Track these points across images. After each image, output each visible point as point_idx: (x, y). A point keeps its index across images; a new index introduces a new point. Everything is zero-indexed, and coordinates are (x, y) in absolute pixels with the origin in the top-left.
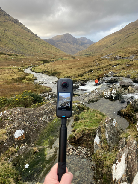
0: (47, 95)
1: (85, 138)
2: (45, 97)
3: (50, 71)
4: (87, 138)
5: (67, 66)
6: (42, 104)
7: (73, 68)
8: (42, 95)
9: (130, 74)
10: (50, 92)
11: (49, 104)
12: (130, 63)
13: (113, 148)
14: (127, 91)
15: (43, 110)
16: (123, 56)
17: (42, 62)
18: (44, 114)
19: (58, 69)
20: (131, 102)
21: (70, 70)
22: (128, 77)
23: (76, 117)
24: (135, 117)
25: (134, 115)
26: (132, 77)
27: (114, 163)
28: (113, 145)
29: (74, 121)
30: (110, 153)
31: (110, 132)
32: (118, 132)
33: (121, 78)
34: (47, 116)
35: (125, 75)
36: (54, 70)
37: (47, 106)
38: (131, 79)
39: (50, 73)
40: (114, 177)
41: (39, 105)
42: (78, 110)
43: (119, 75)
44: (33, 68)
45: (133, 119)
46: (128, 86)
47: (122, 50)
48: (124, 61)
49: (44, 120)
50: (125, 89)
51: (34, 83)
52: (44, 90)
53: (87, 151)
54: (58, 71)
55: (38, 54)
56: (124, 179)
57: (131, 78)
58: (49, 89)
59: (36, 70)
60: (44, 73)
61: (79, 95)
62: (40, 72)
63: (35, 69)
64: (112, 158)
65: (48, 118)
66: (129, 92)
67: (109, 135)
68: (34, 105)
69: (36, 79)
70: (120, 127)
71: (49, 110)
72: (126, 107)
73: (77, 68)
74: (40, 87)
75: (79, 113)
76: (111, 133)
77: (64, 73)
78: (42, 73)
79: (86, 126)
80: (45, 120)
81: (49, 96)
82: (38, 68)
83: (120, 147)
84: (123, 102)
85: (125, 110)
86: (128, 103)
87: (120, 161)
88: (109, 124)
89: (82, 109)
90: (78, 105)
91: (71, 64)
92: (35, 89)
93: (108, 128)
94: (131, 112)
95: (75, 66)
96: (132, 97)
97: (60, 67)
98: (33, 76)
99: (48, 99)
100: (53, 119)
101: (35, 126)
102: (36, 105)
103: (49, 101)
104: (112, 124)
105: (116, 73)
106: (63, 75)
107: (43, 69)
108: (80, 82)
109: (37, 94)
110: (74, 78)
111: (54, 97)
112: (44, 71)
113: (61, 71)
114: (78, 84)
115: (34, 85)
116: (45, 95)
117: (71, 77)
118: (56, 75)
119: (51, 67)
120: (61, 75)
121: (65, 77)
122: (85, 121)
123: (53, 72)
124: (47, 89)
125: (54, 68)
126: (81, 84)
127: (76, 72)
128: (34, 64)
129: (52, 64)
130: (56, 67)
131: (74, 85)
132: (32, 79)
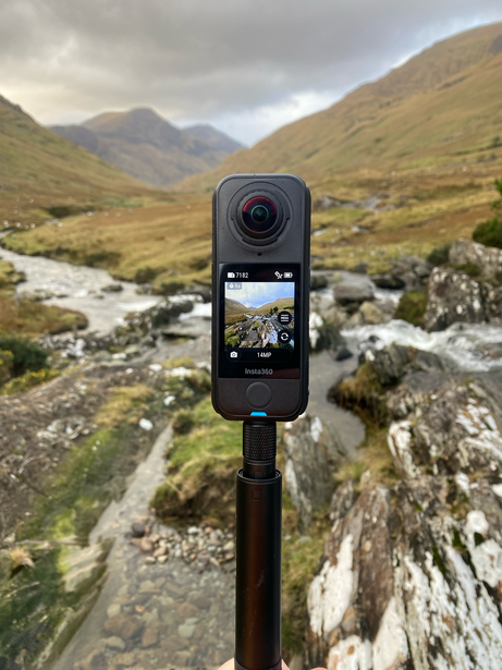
0: (68, 342)
1: (213, 493)
2: (59, 348)
3: (78, 248)
4: (223, 493)
5: (144, 232)
6: (47, 379)
7: (168, 239)
8: (48, 342)
9: (365, 260)
10: (82, 327)
11: (75, 376)
12: (367, 221)
13: (314, 519)
14: (356, 318)
15: (50, 399)
16: (343, 198)
17: (44, 215)
18: (55, 416)
19: (110, 240)
20: (370, 356)
21: (156, 247)
22: (360, 270)
23: (181, 418)
24: (386, 408)
25: (381, 398)
26: (373, 271)
27: (317, 572)
28: (313, 510)
29: (173, 437)
30: (305, 539)
31: (303, 463)
32: (331, 462)
33: (337, 274)
34: (65, 424)
35: (351, 262)
36: (94, 246)
37: (68, 384)
38: (372, 275)
39: (80, 255)
40: (315, 624)
41: (35, 382)
42: (188, 393)
43: (329, 262)
44: (9, 236)
45: (379, 412)
46: (361, 301)
47: (338, 178)
48: (345, 215)
49: (55, 439)
50: (350, 313)
51: (15, 297)
52: (57, 321)
53: (222, 541)
54: (109, 248)
55: (31, 182)
56: (348, 626)
57: (369, 272)
58: (77, 319)
59: (20, 244)
60: (53, 255)
61: (193, 338)
62: (36, 254)
63: (17, 240)
64: (309, 557)
65: (69, 430)
66: (365, 322)
67: (298, 475)
68: (17, 384)
69: (22, 280)
70: (336, 445)
71: (73, 398)
72: (354, 374)
73: (182, 237)
74: (42, 310)
75: (192, 403)
76: (306, 468)
77: (135, 256)
78: (47, 255)
79: (217, 448)
80: (60, 436)
81: (74, 344)
82: (29, 238)
83: (338, 514)
84: (344, 356)
85: (350, 382)
86: (362, 358)
87: (335, 562)
88: (299, 437)
89: (204, 389)
90: (189, 373)
91: (161, 221)
92: (19, 321)
93: (296, 451)
94: (370, 391)
95: (177, 229)
96: (373, 339)
97: (118, 234)
98: (8, 269)
99: (72, 357)
100: (90, 434)
101: (17, 463)
102: (23, 380)
103: (77, 364)
104: (307, 433)
105: (322, 258)
106: (132, 264)
107: (52, 240)
108: (199, 288)
109: (27, 340)
110: (173, 275)
111: (99, 348)
112: (55, 247)
113: (124, 250)
114: (191, 298)
115: (13, 303)
116: (58, 341)
117: (164, 270)
118: (104, 264)
119: (84, 234)
120: (123, 264)
121: (140, 271)
122: (213, 430)
123: (90, 252)
124: (69, 317)
125: (94, 239)
126: (200, 298)
127: (180, 254)
128: (14, 221)
129: (86, 222)
130: (101, 233)
131: (176, 299)
132: (7, 280)
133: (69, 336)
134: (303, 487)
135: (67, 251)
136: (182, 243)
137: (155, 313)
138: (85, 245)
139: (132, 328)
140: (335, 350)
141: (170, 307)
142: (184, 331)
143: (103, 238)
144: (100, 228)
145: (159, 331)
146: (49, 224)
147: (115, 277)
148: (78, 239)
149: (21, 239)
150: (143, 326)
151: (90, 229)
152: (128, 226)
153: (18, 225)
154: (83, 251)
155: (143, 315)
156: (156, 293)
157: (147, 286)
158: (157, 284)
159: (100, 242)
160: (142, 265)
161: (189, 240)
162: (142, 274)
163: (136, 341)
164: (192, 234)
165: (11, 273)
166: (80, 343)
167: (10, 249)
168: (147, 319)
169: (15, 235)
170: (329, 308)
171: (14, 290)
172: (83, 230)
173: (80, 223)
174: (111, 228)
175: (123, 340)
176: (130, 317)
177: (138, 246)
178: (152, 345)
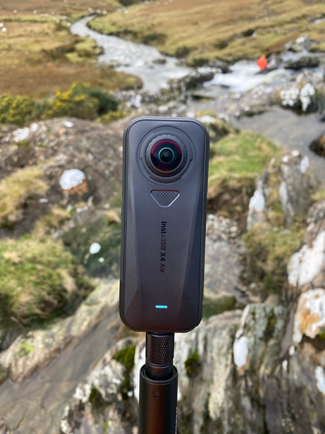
0: (131, 96)
1: (226, 197)
2: (126, 100)
3: (138, 30)
4: (233, 198)
5: (184, 18)
6: (122, 117)
7: (200, 24)
10: (140, 88)
13: (295, 221)
17: (116, 3)
19: (160, 24)
21: (191, 30)
27: (297, 250)
28: (296, 215)
30: (286, 232)
31: (293, 185)
32: (311, 187)
36: (149, 29)
39: (139, 35)
41: (114, 119)
42: (213, 134)
44: (93, 20)
51: (98, 65)
52: (123, 82)
53: (229, 226)
54: (159, 30)
56: (317, 283)
58: (136, 82)
59: (100, 26)
60: (122, 35)
62: (111, 34)
63: (98, 23)
64: (289, 242)
67: (288, 192)
69: (102, 53)
70: (316, 177)
73: (211, 23)
74: (114, 74)
75: (215, 140)
77: (177, 36)
78: (117, 34)
79: (232, 170)
81: (135, 98)
82: (106, 22)
83: (313, 219)
88: (292, 168)
89: (223, 133)
90: (213, 120)
91: (197, 9)
92: (100, 81)
95: (208, 16)
97: (166, 19)
98: (93, 44)
99: (134, 107)
101: (109, 165)
102: (107, 117)
103: (136, 112)
104: (298, 167)
105: (318, 42)
106: (174, 43)
107: (121, 24)
108: (219, 63)
109: (107, 94)
110: (202, 52)
111: (150, 102)
112: (122, 30)
113: (169, 32)
114: (214, 70)
115: (96, 68)
116: (125, 96)
117: (195, 48)
118: (155, 42)
119: (143, 19)
120: (168, 43)
121: (179, 49)
122: (229, 158)
123: (147, 33)
124: (131, 80)
125: (149, 23)
126: (220, 71)
127: (208, 36)
128: (95, 8)
129: (144, 10)
130: (154, 18)
131: (203, 70)
132: (93, 52)
133: (132, 93)
134: (291, 200)
135: (130, 32)
136: (210, 28)
137: (188, 80)
138: (142, 27)
139: (172, 90)
140: (321, 113)
141: (199, 76)
142: (207, 94)
143: (155, 22)
144: (154, 14)
145: (189, 93)
146: (119, 11)
147: (162, 53)
148: (139, 23)
149: (101, 22)
150: (179, 89)
151: (147, 15)
152: (173, 13)
153: (99, 11)
154: (142, 32)
155: (180, 81)
156: (189, 65)
157: (183, 60)
158: (190, 59)
159: (153, 25)
160: (181, 44)
161: (216, 25)
162: (181, 51)
163: (174, 98)
164: (219, 20)
165: (95, 47)
166: (139, 98)
167: (95, 30)
168: (182, 84)
169: (98, 19)
170: (319, 82)
171: (97, 59)
172: (142, 16)
173: (141, 10)
174: (161, 14)
175: (165, 97)
176: (171, 82)
177: (179, 29)
178: (184, 102)
